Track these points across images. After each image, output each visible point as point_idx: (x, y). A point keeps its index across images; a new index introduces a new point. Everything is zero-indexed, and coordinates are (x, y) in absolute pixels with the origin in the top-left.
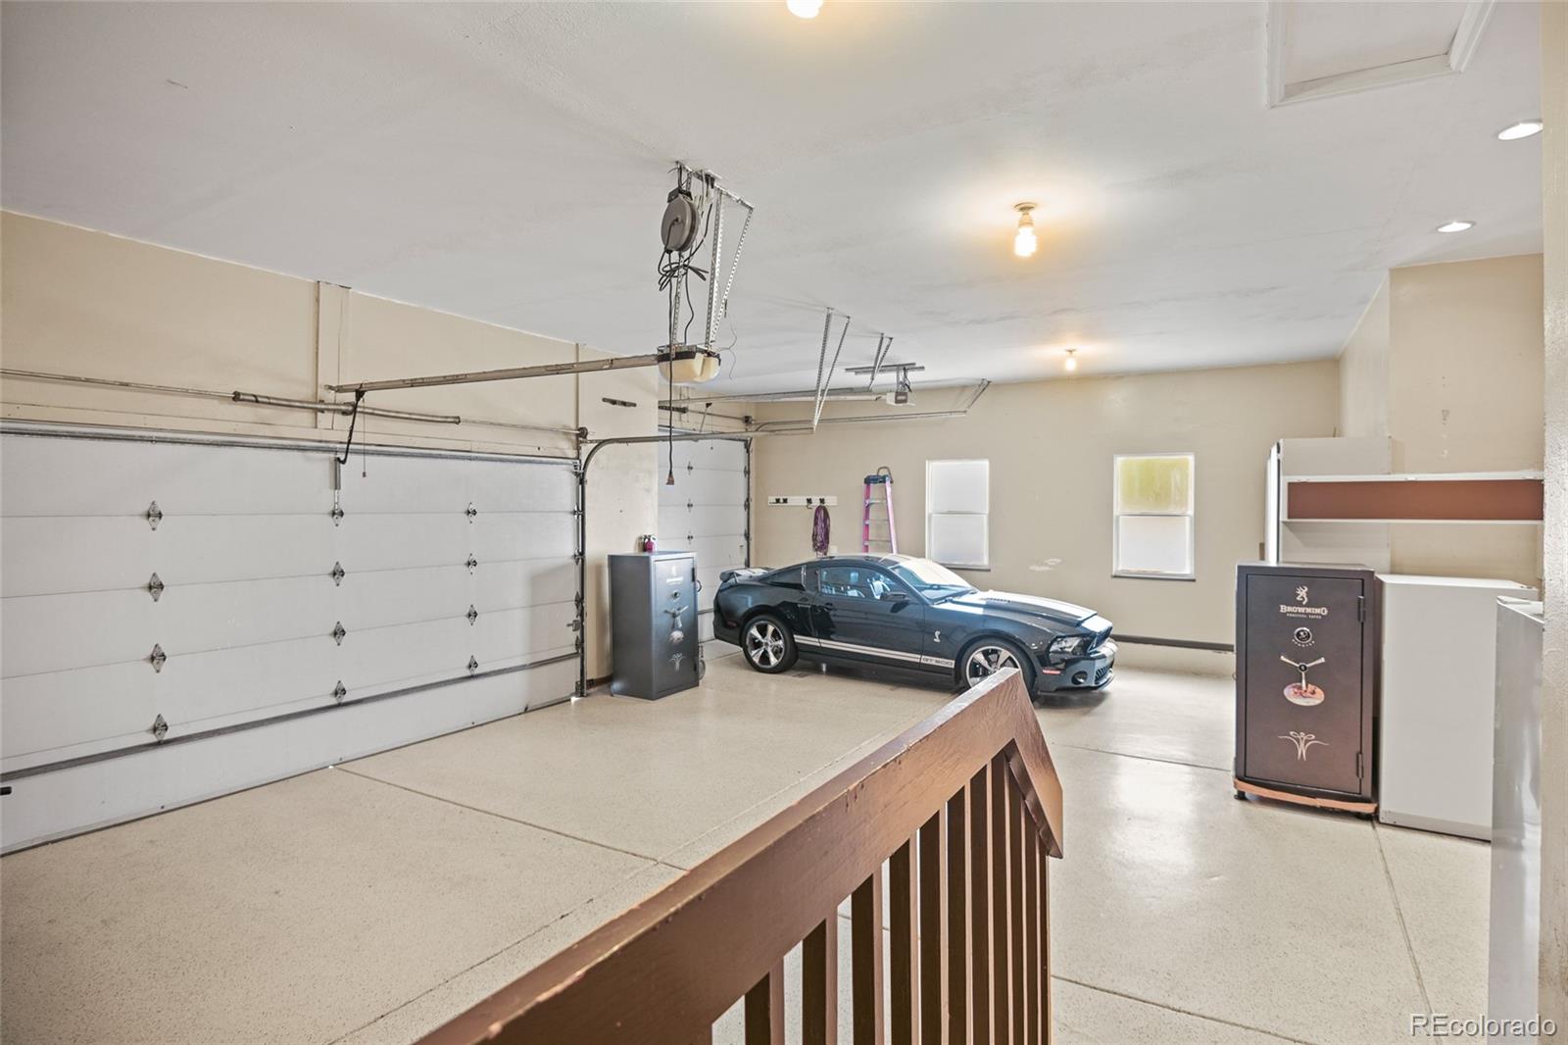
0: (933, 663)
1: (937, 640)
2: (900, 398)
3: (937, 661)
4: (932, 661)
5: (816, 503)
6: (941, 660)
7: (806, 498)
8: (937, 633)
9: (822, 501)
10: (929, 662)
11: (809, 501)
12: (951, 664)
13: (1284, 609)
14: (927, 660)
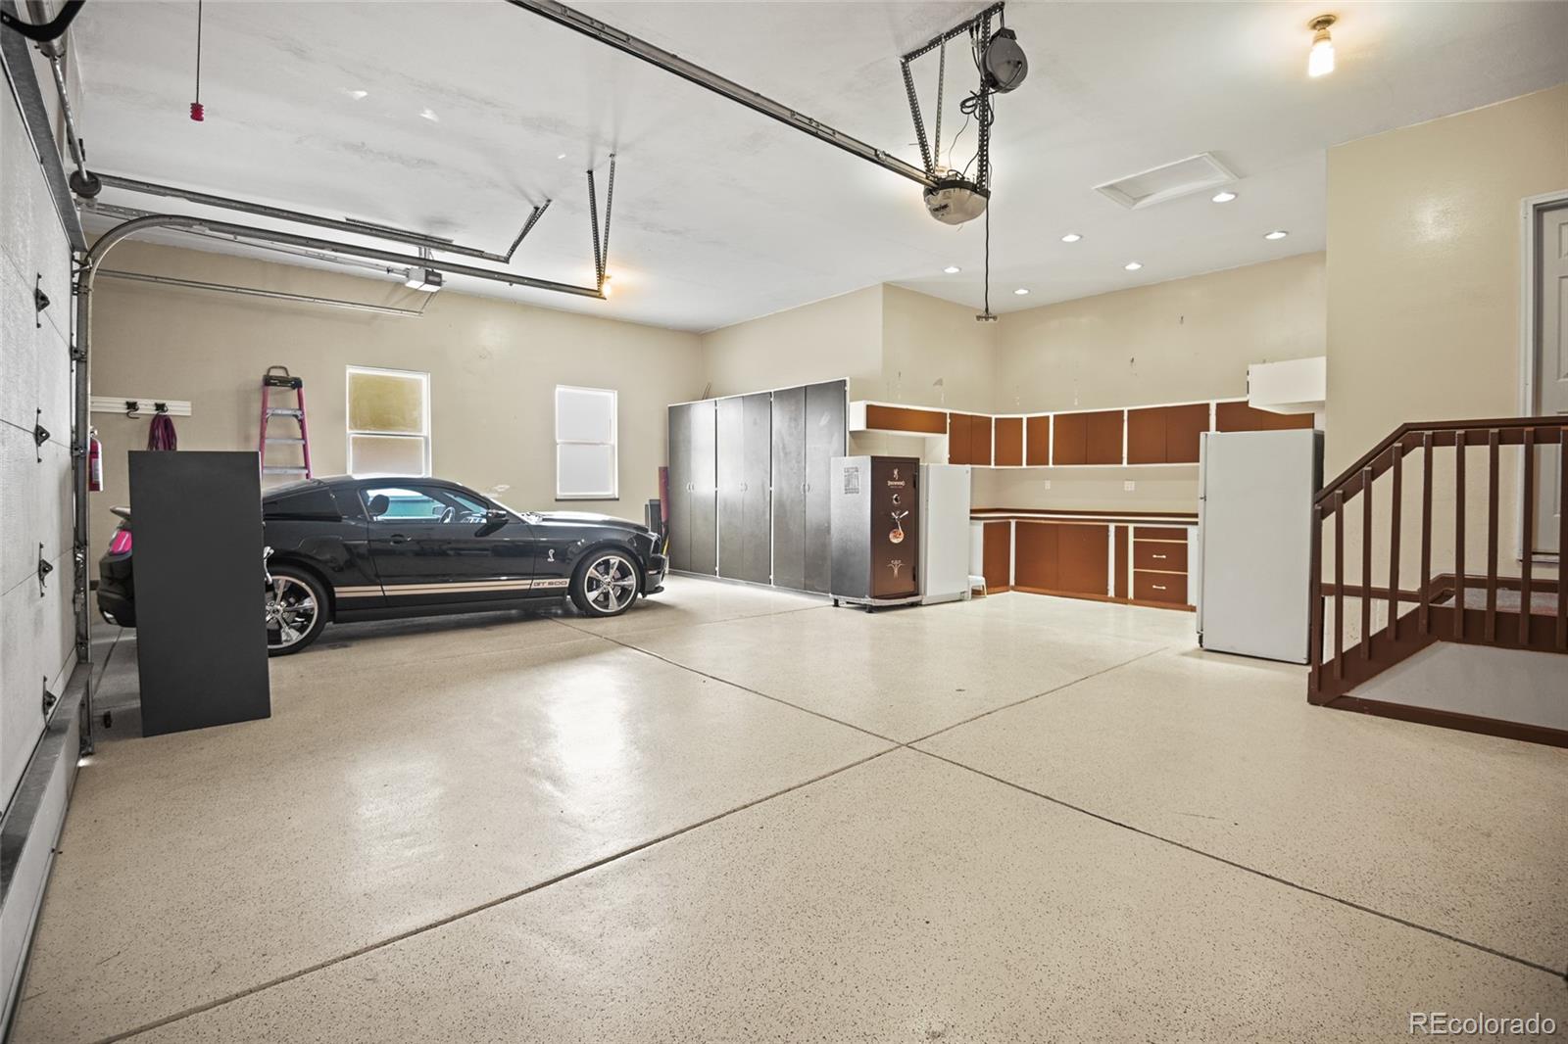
0: (546, 586)
1: (551, 560)
2: (431, 278)
3: (549, 584)
4: (545, 584)
5: (146, 407)
6: (554, 581)
7: (124, 400)
8: (551, 552)
9: (160, 407)
10: (541, 586)
11: (132, 406)
12: (565, 583)
13: (890, 483)
14: (539, 584)
